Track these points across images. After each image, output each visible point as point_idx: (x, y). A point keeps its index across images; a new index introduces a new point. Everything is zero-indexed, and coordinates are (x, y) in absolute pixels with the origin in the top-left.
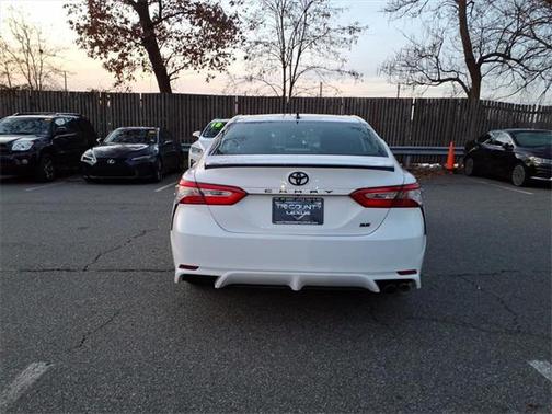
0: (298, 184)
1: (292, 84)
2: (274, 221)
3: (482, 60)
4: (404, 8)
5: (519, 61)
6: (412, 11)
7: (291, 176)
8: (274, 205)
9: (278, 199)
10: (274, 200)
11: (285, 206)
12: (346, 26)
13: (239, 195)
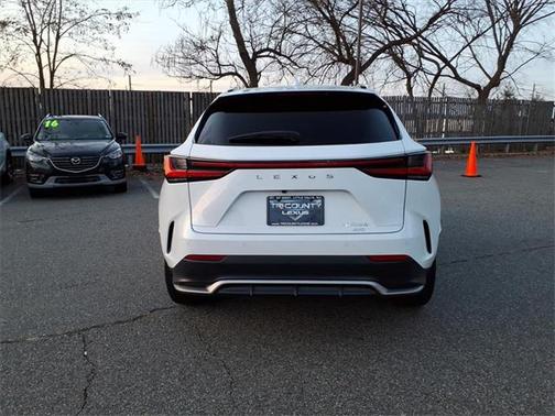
1: (52, 72)
3: (256, 55)
5: (289, 58)
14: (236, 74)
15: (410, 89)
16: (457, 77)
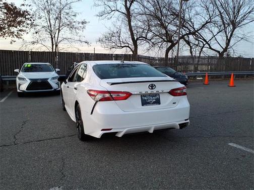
0: (152, 89)
1: (56, 46)
2: (143, 105)
3: (137, 39)
4: (105, 16)
5: (150, 40)
6: (108, 17)
7: (149, 86)
8: (142, 98)
9: (142, 96)
10: (141, 96)
11: (146, 98)
12: (80, 21)
13: (128, 95)
14: (128, 47)
15: (191, 52)
16: (210, 48)
